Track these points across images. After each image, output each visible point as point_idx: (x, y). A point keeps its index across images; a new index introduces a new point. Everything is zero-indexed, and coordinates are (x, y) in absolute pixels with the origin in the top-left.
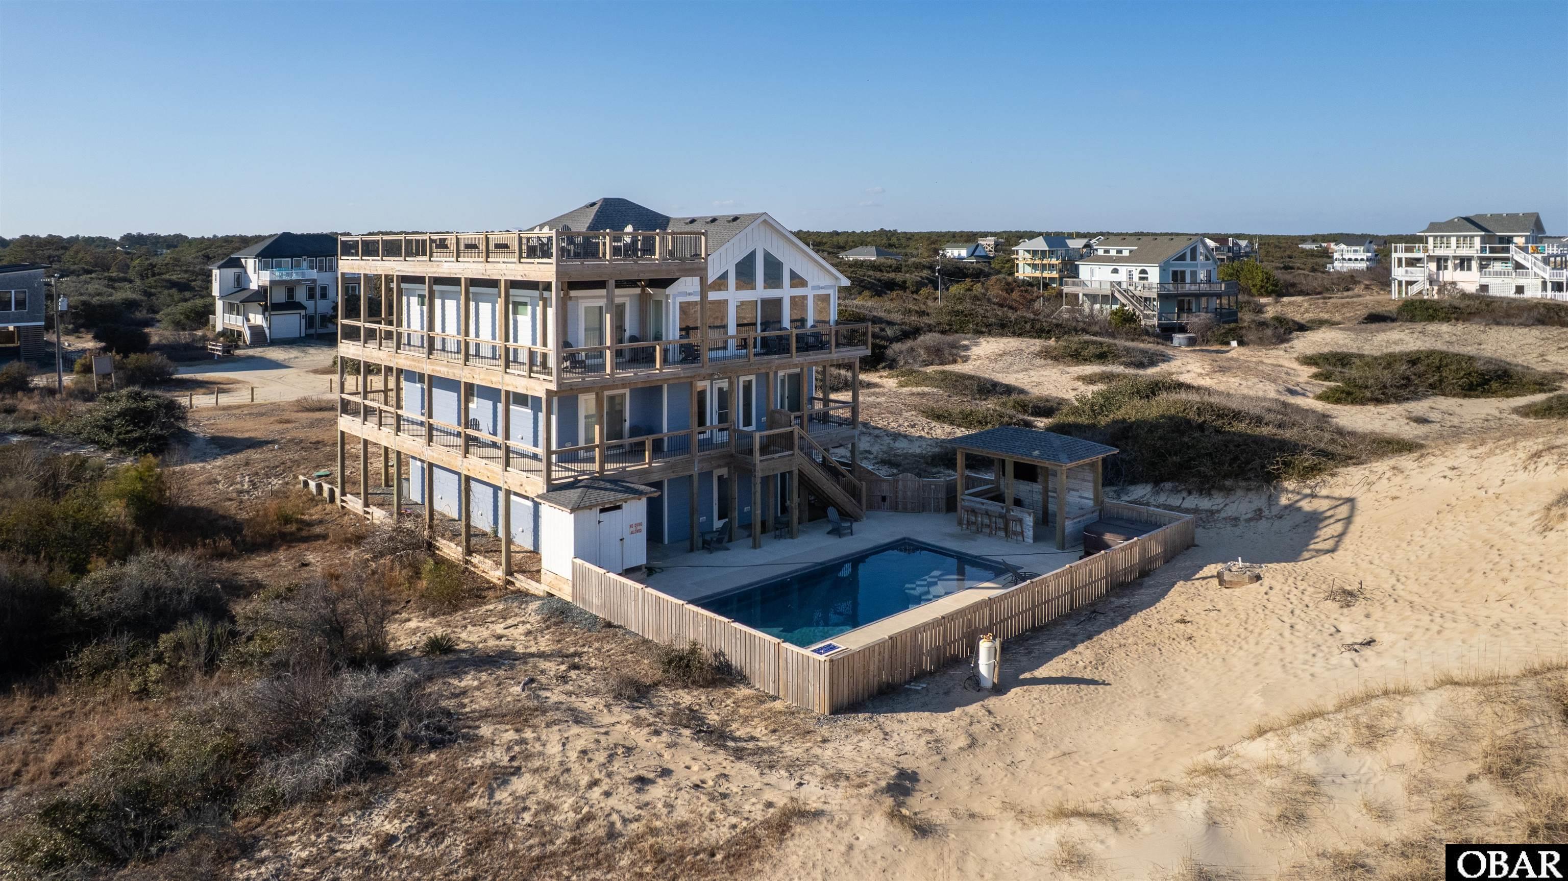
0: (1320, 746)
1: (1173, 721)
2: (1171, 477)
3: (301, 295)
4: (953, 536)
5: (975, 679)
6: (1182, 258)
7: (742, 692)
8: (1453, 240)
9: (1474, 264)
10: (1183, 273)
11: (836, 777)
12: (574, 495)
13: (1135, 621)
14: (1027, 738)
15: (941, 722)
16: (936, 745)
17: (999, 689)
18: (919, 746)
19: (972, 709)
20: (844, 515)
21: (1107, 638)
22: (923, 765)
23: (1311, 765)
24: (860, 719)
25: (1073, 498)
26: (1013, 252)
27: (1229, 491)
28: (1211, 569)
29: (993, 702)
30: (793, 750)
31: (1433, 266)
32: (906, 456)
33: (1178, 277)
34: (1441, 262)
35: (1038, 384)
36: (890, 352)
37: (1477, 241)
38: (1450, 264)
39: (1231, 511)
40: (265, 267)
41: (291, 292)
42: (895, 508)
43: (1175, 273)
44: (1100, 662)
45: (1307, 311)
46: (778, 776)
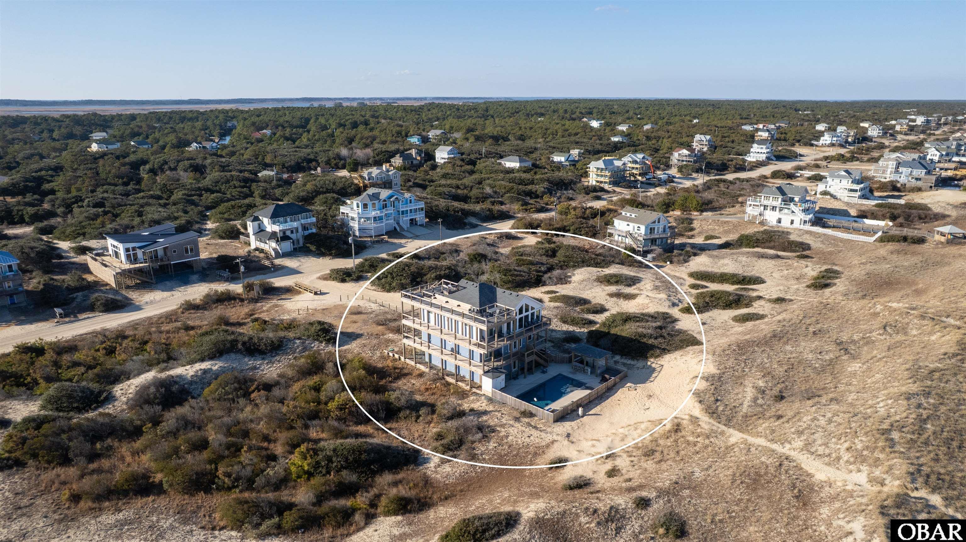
0: (629, 430)
1: (612, 423)
2: (625, 355)
3: (288, 233)
4: (571, 372)
5: (578, 415)
6: (654, 222)
7: (536, 418)
8: (771, 198)
9: (778, 209)
10: (654, 228)
11: (558, 435)
12: (490, 374)
13: (609, 400)
14: (587, 426)
15: (573, 423)
16: (572, 428)
17: (582, 417)
18: (570, 428)
19: (578, 421)
20: (545, 367)
21: (603, 404)
22: (571, 432)
23: (627, 433)
24: (559, 423)
25: (600, 363)
26: (587, 168)
27: (638, 360)
28: (629, 384)
29: (581, 419)
30: (549, 430)
31: (762, 208)
32: (556, 338)
33: (652, 230)
34: (765, 207)
35: (595, 297)
36: (543, 279)
37: (780, 199)
38: (769, 208)
39: (637, 366)
40: (274, 223)
41: (284, 233)
42: (555, 362)
43: (651, 229)
44: (601, 410)
45: (710, 225)
46: (548, 435)
